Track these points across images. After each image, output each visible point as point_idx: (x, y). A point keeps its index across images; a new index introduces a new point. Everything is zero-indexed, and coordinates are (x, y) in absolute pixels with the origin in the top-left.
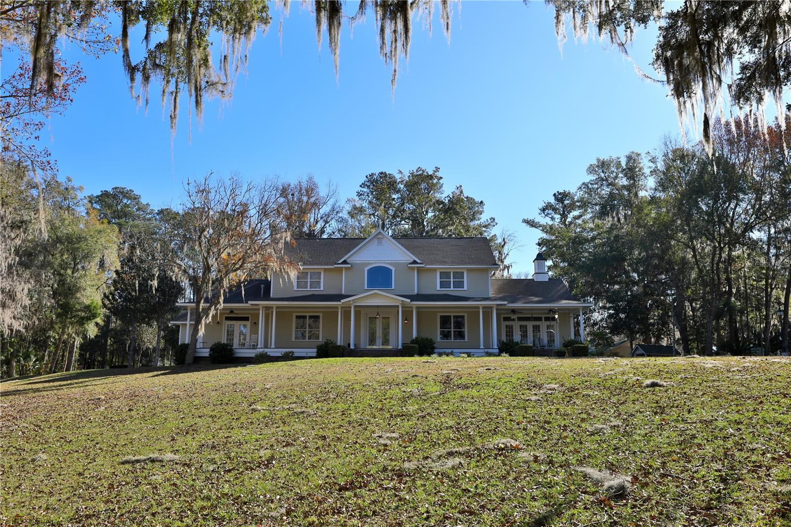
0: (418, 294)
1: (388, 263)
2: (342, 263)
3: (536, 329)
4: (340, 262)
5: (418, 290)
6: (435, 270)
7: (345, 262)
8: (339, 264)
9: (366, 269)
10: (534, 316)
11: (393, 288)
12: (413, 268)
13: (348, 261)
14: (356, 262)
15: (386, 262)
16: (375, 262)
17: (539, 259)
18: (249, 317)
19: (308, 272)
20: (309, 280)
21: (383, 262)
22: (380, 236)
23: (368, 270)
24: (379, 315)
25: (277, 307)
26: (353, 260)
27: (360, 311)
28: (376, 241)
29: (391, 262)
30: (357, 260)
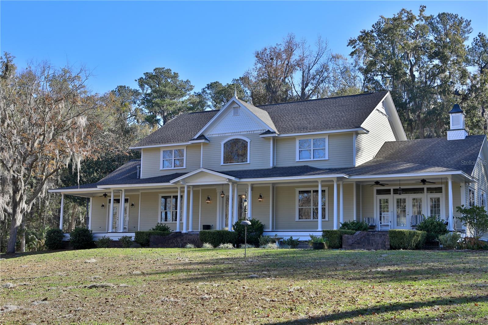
0: (274, 168)
1: (244, 135)
2: (198, 139)
3: (417, 204)
4: (196, 137)
5: (273, 162)
6: (293, 139)
7: (202, 137)
8: (194, 140)
9: (222, 144)
10: (402, 187)
11: (248, 162)
12: (268, 139)
13: (206, 135)
14: (213, 136)
15: (241, 133)
16: (231, 134)
17: (454, 112)
18: (128, 199)
19: (172, 151)
20: (173, 159)
21: (239, 134)
22: (236, 106)
23: (224, 144)
24: (224, 194)
25: (126, 191)
26: (211, 133)
27: (216, 189)
28: (232, 112)
29: (246, 133)
30: (214, 133)
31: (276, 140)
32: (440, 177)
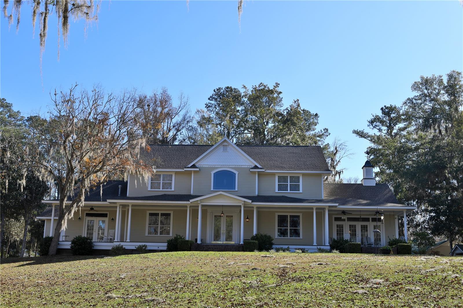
0: (258, 196)
1: (232, 168)
2: (191, 167)
4: (190, 166)
5: (258, 192)
6: (273, 174)
7: (194, 166)
8: (188, 168)
9: (212, 173)
10: (362, 217)
11: (236, 190)
12: (254, 173)
13: (197, 165)
14: (203, 166)
15: (230, 166)
16: (220, 166)
17: (367, 166)
18: (107, 214)
19: (161, 175)
20: (161, 182)
21: (228, 166)
22: (225, 144)
23: (214, 174)
24: (224, 214)
25: (133, 206)
26: (201, 164)
27: (207, 209)
28: (222, 148)
29: (234, 166)
30: (205, 164)
31: (260, 174)
32: (393, 210)
